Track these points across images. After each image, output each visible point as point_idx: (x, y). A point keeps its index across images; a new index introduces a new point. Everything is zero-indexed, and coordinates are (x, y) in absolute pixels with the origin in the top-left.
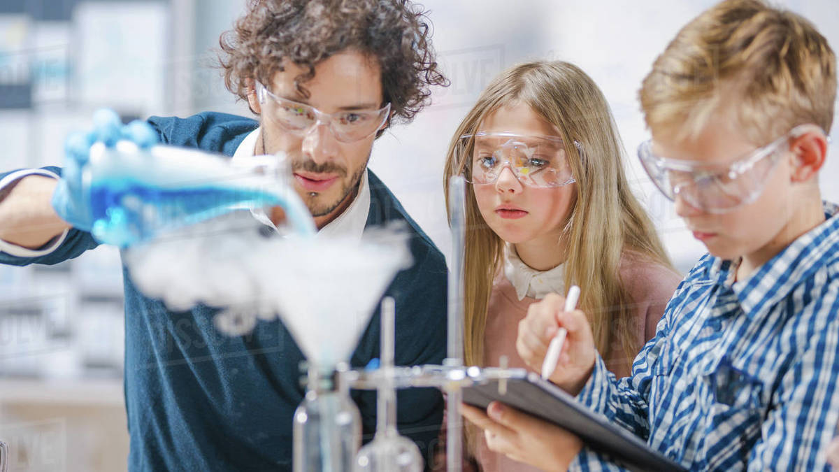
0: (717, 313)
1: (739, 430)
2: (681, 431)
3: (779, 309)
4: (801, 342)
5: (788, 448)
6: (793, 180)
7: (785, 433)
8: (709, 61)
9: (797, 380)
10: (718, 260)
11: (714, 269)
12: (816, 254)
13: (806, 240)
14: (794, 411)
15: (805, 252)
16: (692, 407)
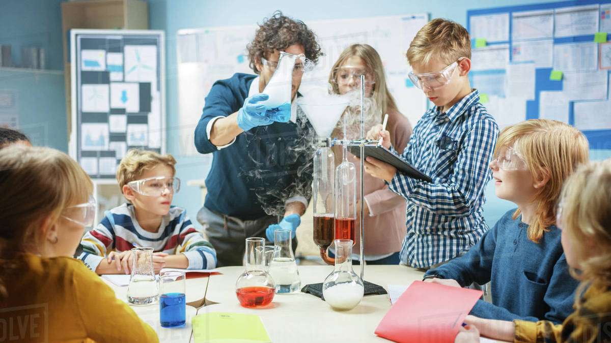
0: (437, 124)
1: (448, 158)
2: (425, 162)
3: (459, 119)
4: (469, 127)
5: (468, 162)
6: (460, 75)
7: (466, 157)
8: (429, 40)
9: (469, 140)
10: (436, 107)
11: (435, 110)
12: (471, 101)
13: (468, 97)
14: (470, 149)
15: (468, 100)
16: (429, 154)
